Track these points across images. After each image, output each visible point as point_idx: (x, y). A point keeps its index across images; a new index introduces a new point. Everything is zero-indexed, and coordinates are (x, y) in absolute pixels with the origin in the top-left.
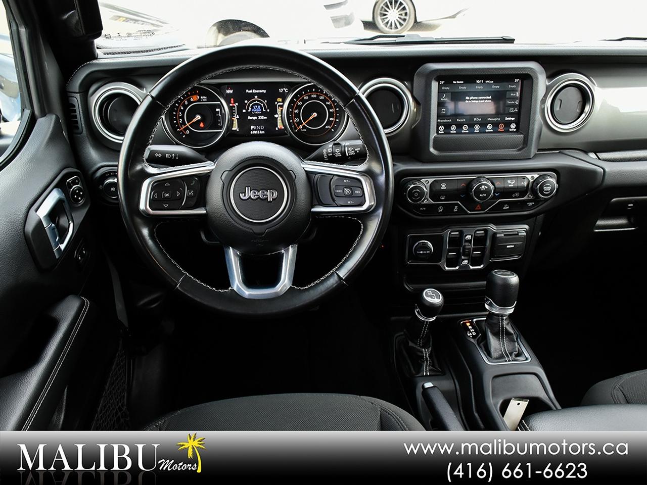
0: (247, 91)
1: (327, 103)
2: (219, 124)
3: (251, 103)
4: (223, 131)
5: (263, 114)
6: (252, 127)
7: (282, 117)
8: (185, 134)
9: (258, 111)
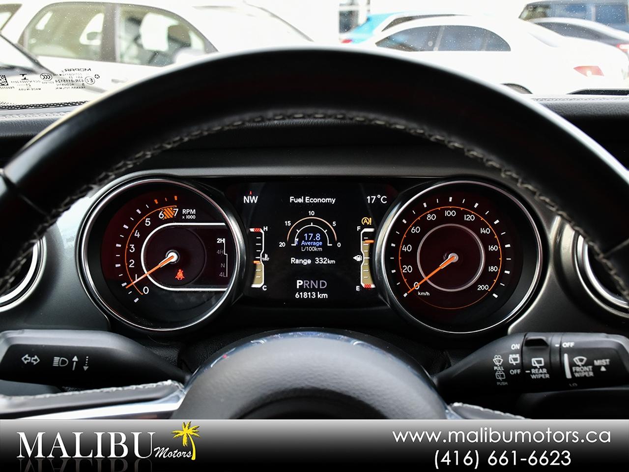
0: (291, 199)
1: (482, 231)
2: (221, 275)
3: (298, 226)
4: (227, 290)
5: (326, 252)
6: (299, 283)
7: (371, 262)
8: (138, 296)
9: (315, 246)
